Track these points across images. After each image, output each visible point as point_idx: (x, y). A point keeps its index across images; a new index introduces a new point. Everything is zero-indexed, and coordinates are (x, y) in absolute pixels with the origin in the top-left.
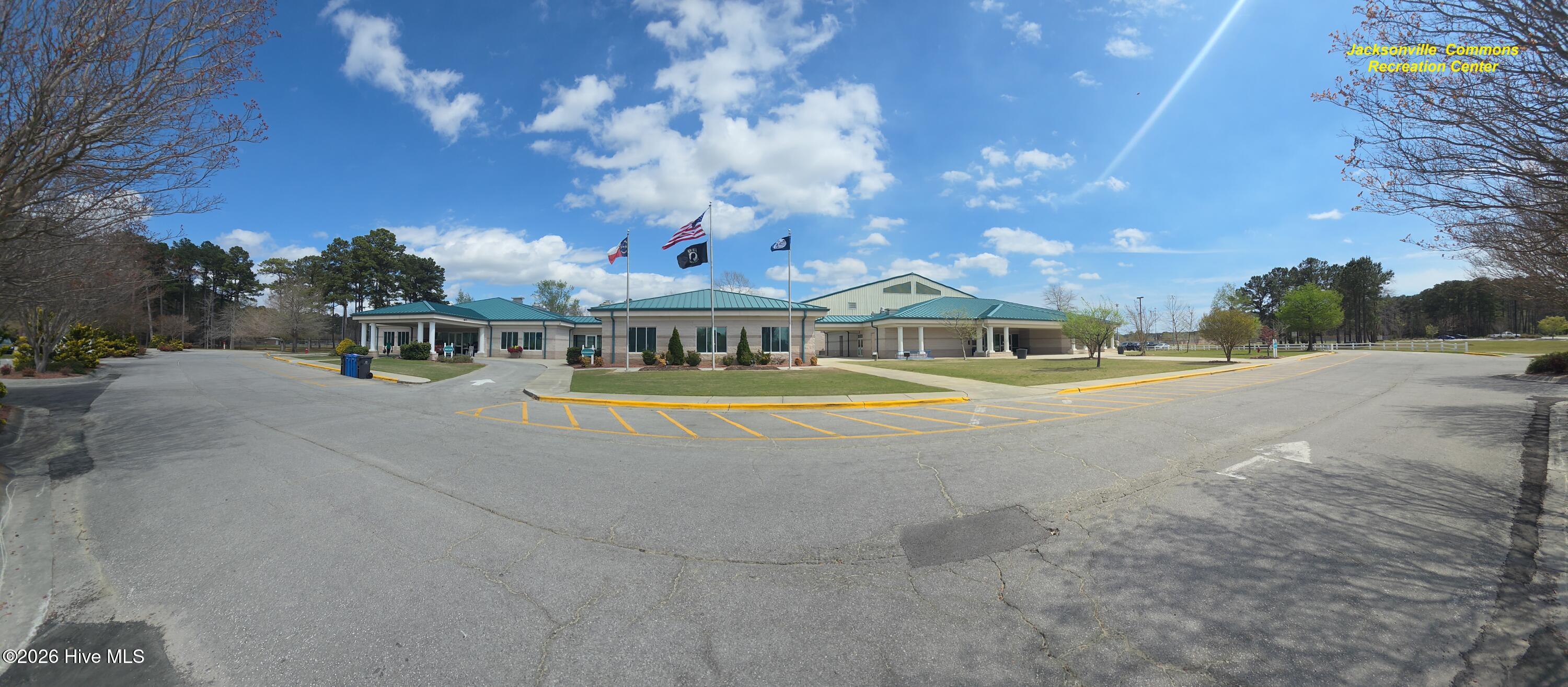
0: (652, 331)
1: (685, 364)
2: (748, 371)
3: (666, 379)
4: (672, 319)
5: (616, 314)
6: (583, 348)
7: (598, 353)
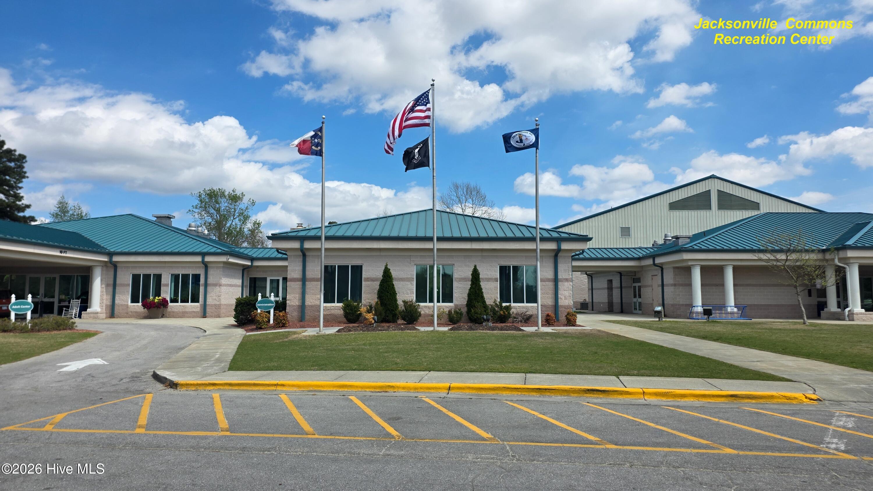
0: (358, 270)
1: (400, 321)
2: (480, 332)
3: (370, 344)
4: (383, 254)
5: (308, 245)
6: (260, 298)
7: (281, 306)
